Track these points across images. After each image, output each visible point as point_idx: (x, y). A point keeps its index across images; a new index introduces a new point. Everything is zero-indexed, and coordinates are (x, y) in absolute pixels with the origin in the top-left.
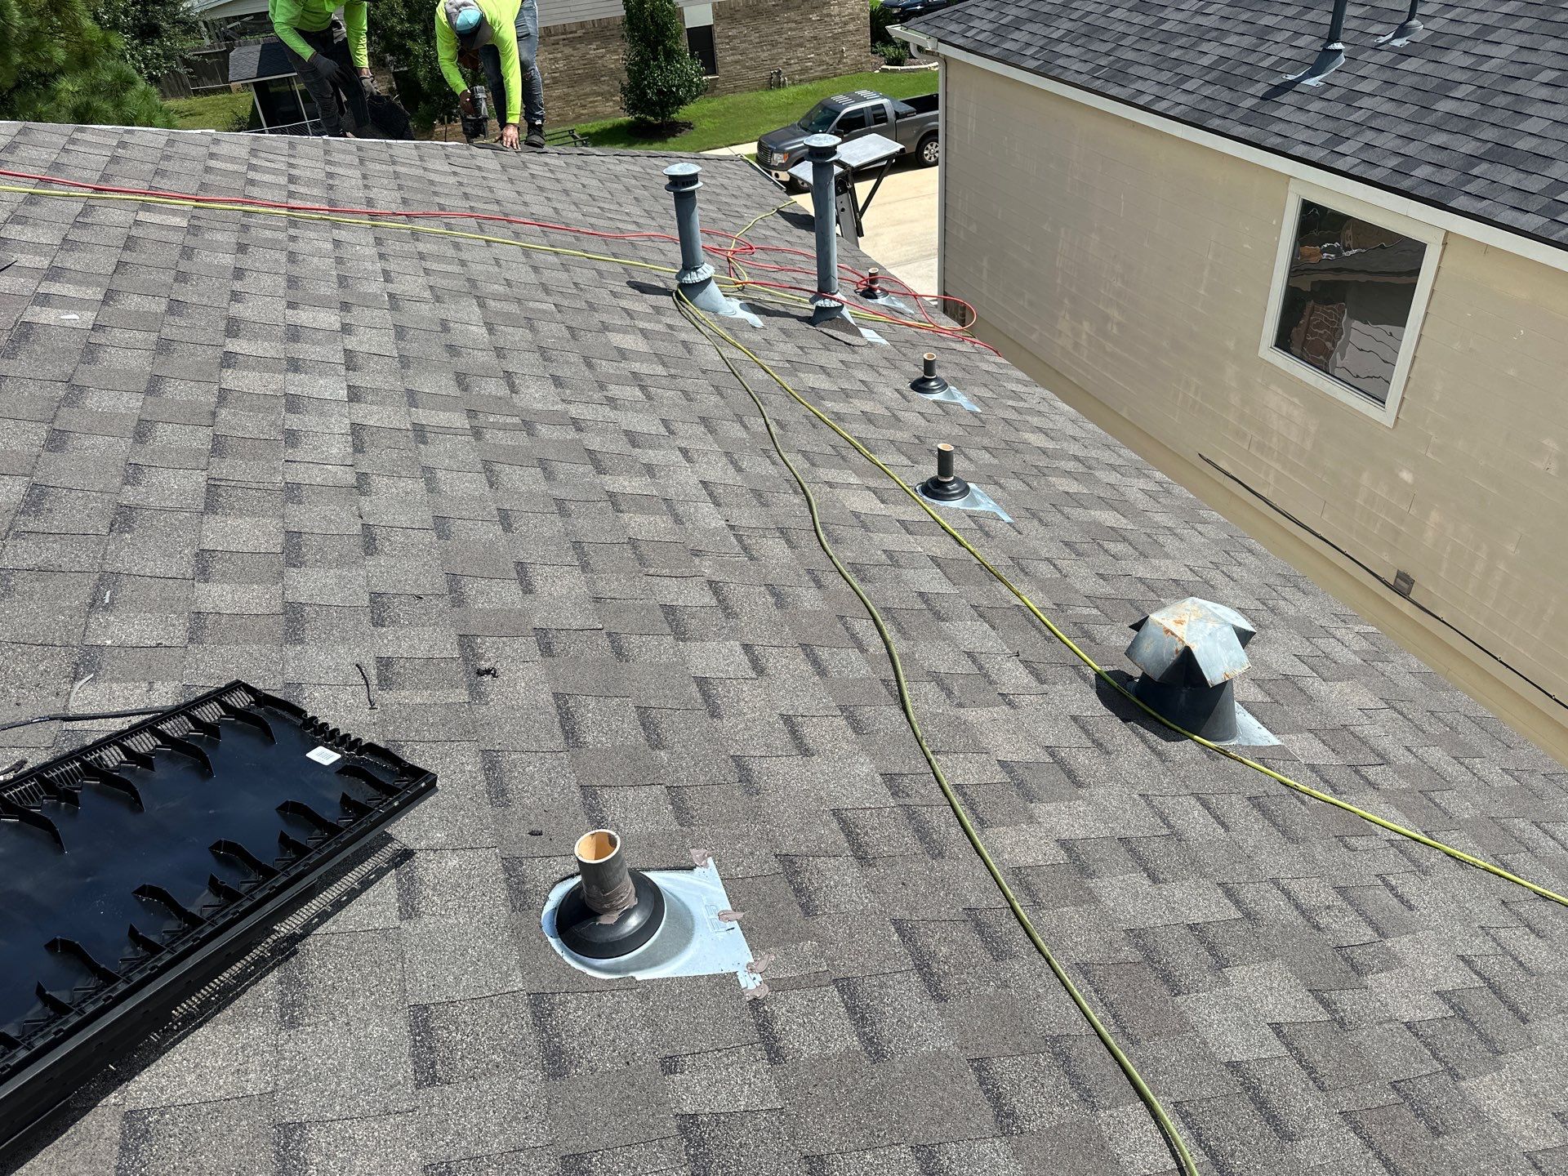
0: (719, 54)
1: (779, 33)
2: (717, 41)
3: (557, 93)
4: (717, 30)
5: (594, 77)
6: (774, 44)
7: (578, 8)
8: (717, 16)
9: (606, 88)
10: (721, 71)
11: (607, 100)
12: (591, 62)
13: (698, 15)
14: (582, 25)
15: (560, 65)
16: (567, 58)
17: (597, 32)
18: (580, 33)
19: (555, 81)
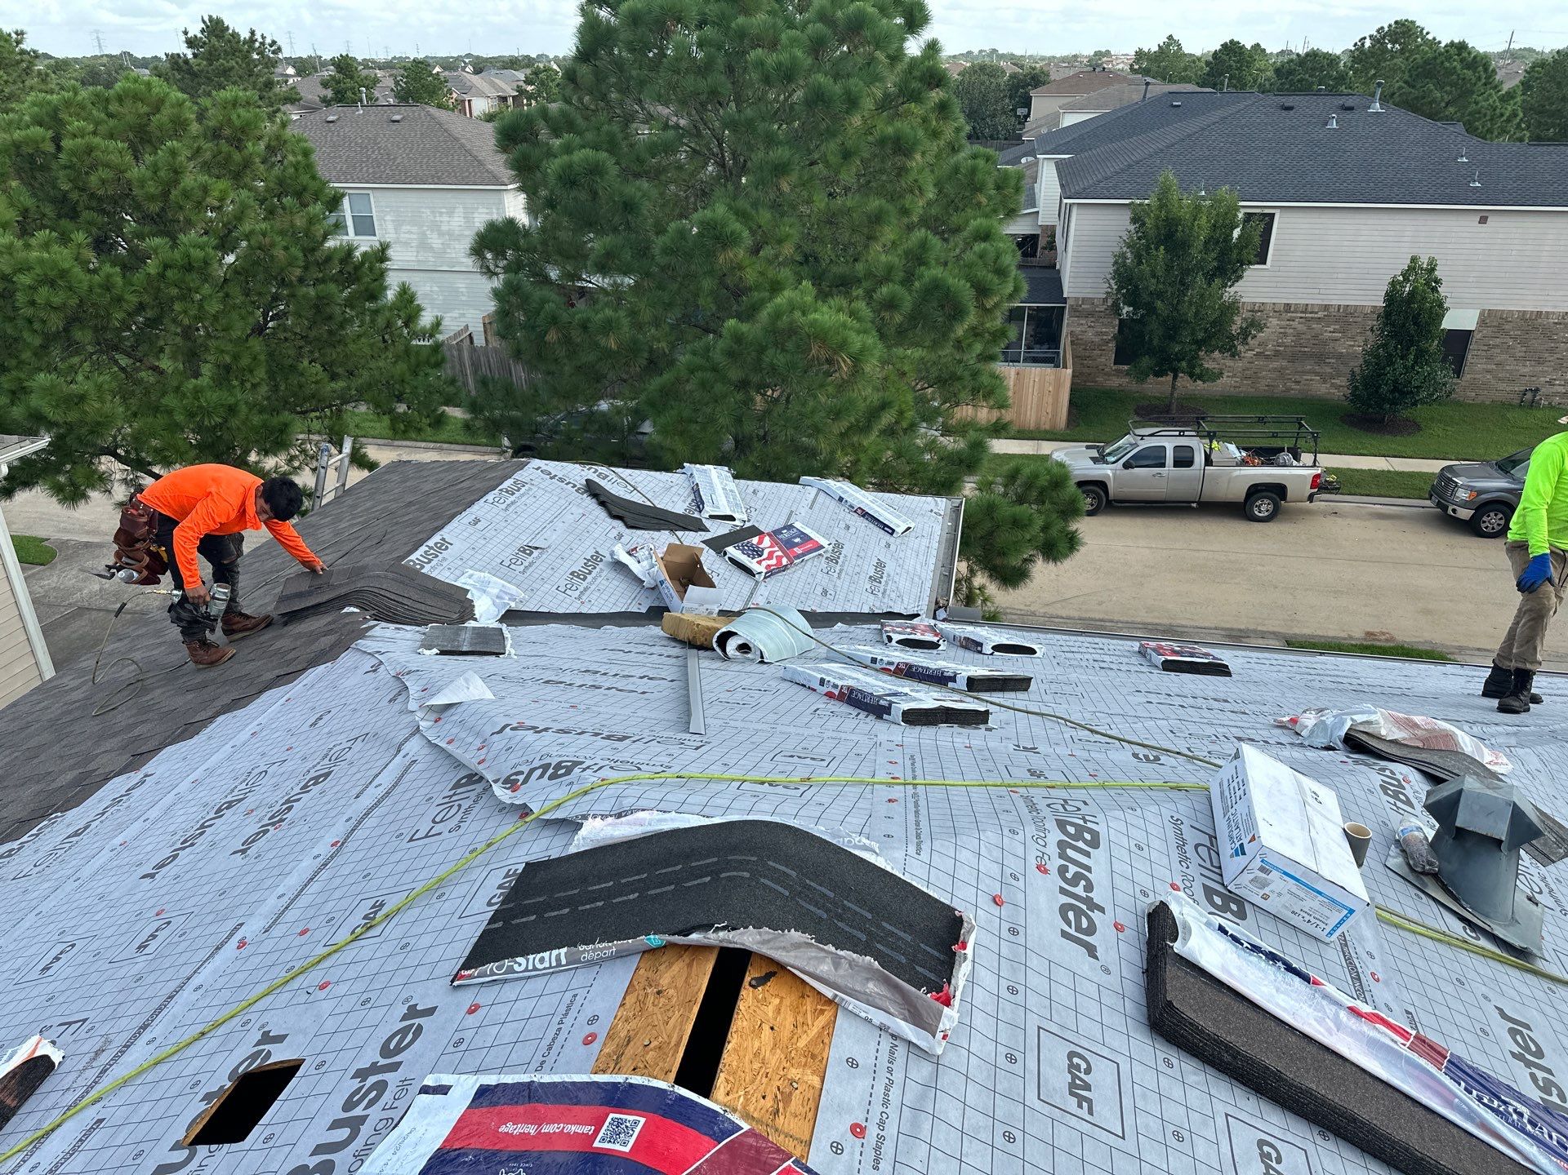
0: (1469, 357)
1: (1552, 351)
2: (1472, 346)
3: (1275, 365)
4: (1477, 336)
5: (1320, 358)
6: (1540, 361)
7: (1328, 292)
8: (1482, 322)
9: (1329, 370)
10: (1467, 377)
11: (1325, 382)
12: (1325, 343)
13: (1457, 319)
14: (1326, 307)
15: (1288, 340)
16: (1299, 335)
17: (1344, 316)
18: (1320, 314)
19: (1277, 354)
